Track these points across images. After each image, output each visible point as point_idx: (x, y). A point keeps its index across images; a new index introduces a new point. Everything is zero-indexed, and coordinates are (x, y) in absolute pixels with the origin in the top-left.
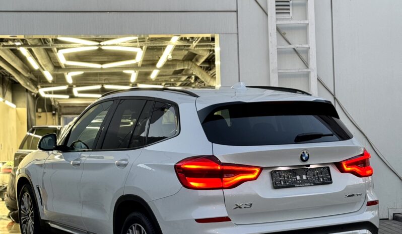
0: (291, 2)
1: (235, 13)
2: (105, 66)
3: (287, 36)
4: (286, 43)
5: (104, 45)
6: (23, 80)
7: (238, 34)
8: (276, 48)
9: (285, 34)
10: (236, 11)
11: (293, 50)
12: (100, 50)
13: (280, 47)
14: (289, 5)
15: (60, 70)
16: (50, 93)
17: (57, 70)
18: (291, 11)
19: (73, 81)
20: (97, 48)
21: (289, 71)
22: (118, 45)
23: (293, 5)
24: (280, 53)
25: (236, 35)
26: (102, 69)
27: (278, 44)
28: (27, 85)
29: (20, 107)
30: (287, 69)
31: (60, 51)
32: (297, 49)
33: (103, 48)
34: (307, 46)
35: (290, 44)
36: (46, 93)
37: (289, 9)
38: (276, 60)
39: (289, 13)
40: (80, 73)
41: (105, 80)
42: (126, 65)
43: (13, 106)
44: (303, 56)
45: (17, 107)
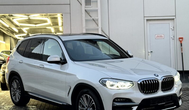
0: (92, 1)
1: (69, 5)
2: (37, 25)
3: (90, 14)
4: (90, 17)
5: (31, 17)
6: (5, 31)
7: (70, 13)
8: (85, 19)
9: (89, 13)
10: (70, 4)
11: (93, 20)
12: (29, 19)
13: (86, 18)
14: (91, 2)
15: (18, 27)
16: (21, 37)
17: (17, 27)
18: (92, 4)
19: (27, 32)
20: (28, 18)
21: (90, 28)
22: (35, 17)
23: (92, 2)
24: (86, 20)
25: (70, 14)
26: (36, 26)
27: (86, 17)
28: (8, 33)
29: (7, 43)
30: (90, 27)
31: (14, 19)
32: (94, 19)
33: (30, 18)
34: (97, 18)
35: (91, 17)
36: (19, 37)
37: (91, 3)
38: (85, 24)
39: (91, 5)
40: (28, 28)
41: (44, 31)
42: (46, 25)
43: (4, 43)
44: (96, 22)
45: (6, 43)
